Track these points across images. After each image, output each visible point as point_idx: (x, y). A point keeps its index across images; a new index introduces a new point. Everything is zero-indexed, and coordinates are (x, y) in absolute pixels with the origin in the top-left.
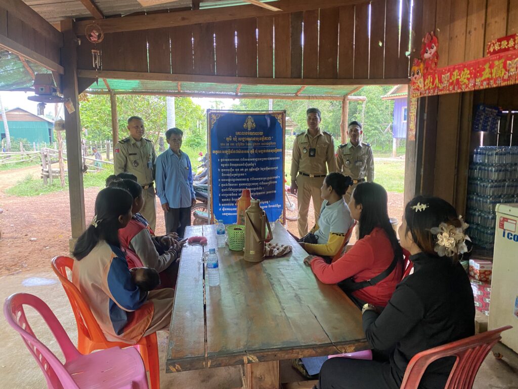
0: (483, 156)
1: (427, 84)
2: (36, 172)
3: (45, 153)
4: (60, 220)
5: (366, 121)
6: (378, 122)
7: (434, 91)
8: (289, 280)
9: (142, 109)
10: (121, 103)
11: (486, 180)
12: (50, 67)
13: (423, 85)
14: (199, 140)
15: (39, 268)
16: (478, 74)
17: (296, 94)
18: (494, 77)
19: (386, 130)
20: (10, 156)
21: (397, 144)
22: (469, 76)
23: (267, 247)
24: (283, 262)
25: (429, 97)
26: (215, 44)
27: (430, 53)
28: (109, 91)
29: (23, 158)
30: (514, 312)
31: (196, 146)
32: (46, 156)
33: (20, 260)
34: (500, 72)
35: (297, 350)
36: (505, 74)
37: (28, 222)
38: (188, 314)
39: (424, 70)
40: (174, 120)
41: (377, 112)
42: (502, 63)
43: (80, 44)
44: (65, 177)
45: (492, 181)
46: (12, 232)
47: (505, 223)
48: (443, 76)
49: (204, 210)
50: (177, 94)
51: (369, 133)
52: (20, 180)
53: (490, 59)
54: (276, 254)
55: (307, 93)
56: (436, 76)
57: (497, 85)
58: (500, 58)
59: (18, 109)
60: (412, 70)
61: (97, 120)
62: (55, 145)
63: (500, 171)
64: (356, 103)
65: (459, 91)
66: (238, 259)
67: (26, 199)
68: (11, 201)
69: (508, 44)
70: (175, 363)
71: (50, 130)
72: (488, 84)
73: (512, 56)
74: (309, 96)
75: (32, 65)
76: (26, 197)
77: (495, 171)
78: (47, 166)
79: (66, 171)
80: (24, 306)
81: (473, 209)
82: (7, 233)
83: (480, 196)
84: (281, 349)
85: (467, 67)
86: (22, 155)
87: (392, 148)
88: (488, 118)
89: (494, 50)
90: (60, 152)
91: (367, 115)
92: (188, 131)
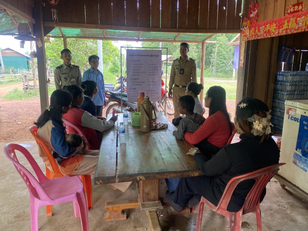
0: (283, 76)
1: (251, 32)
2: (20, 87)
3: (25, 75)
4: (35, 113)
5: (218, 58)
6: (225, 59)
7: (255, 37)
8: (165, 141)
9: (83, 49)
10: (70, 45)
11: (284, 91)
12: (27, 19)
13: (249, 33)
14: (117, 69)
15: (23, 139)
16: (281, 26)
17: (174, 39)
18: (290, 28)
19: (229, 64)
20: (4, 77)
21: (236, 73)
22: (275, 28)
23: (153, 124)
24: (163, 132)
25: (252, 40)
26: (125, 7)
27: (254, 14)
28: (63, 36)
29: (12, 78)
30: (292, 161)
31: (115, 72)
32: (26, 76)
33: (12, 134)
34: (293, 25)
35: (167, 174)
36: (296, 26)
37: (16, 114)
38: (107, 156)
39: (249, 24)
40: (102, 55)
41: (224, 53)
42: (295, 19)
43: (44, 6)
44: (38, 89)
45: (288, 91)
46: (7, 119)
47: (290, 111)
48: (260, 27)
49: (119, 107)
50: (104, 38)
51: (219, 65)
52: (10, 91)
53: (288, 17)
54: (158, 128)
55: (181, 38)
56: (257, 28)
57: (291, 33)
58: (293, 17)
59: (8, 49)
60: (243, 25)
61: (56, 55)
62: (31, 70)
63: (293, 85)
64: (212, 47)
65: (269, 37)
66: (137, 131)
67: (14, 101)
68: (6, 103)
69: (298, 8)
70: (99, 179)
71: (28, 62)
72: (286, 32)
73: (300, 15)
74: (182, 41)
75: (16, 19)
76: (14, 100)
77: (289, 85)
78: (27, 82)
79: (38, 86)
80: (15, 151)
81: (276, 108)
82: (4, 120)
83: (280, 100)
84: (158, 173)
85: (274, 22)
86: (11, 76)
87: (233, 75)
88: (287, 54)
89: (290, 11)
90: (34, 74)
91: (218, 55)
92: (111, 63)
